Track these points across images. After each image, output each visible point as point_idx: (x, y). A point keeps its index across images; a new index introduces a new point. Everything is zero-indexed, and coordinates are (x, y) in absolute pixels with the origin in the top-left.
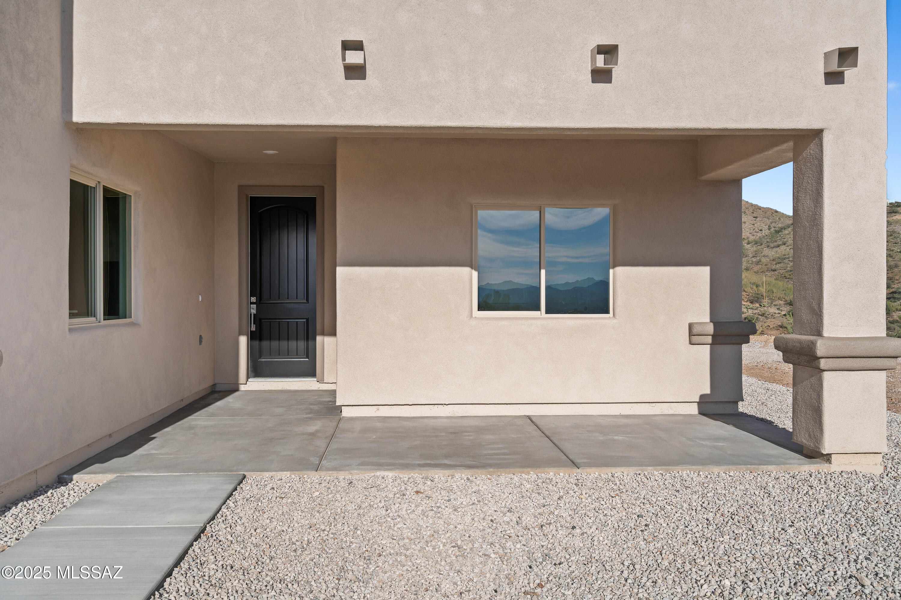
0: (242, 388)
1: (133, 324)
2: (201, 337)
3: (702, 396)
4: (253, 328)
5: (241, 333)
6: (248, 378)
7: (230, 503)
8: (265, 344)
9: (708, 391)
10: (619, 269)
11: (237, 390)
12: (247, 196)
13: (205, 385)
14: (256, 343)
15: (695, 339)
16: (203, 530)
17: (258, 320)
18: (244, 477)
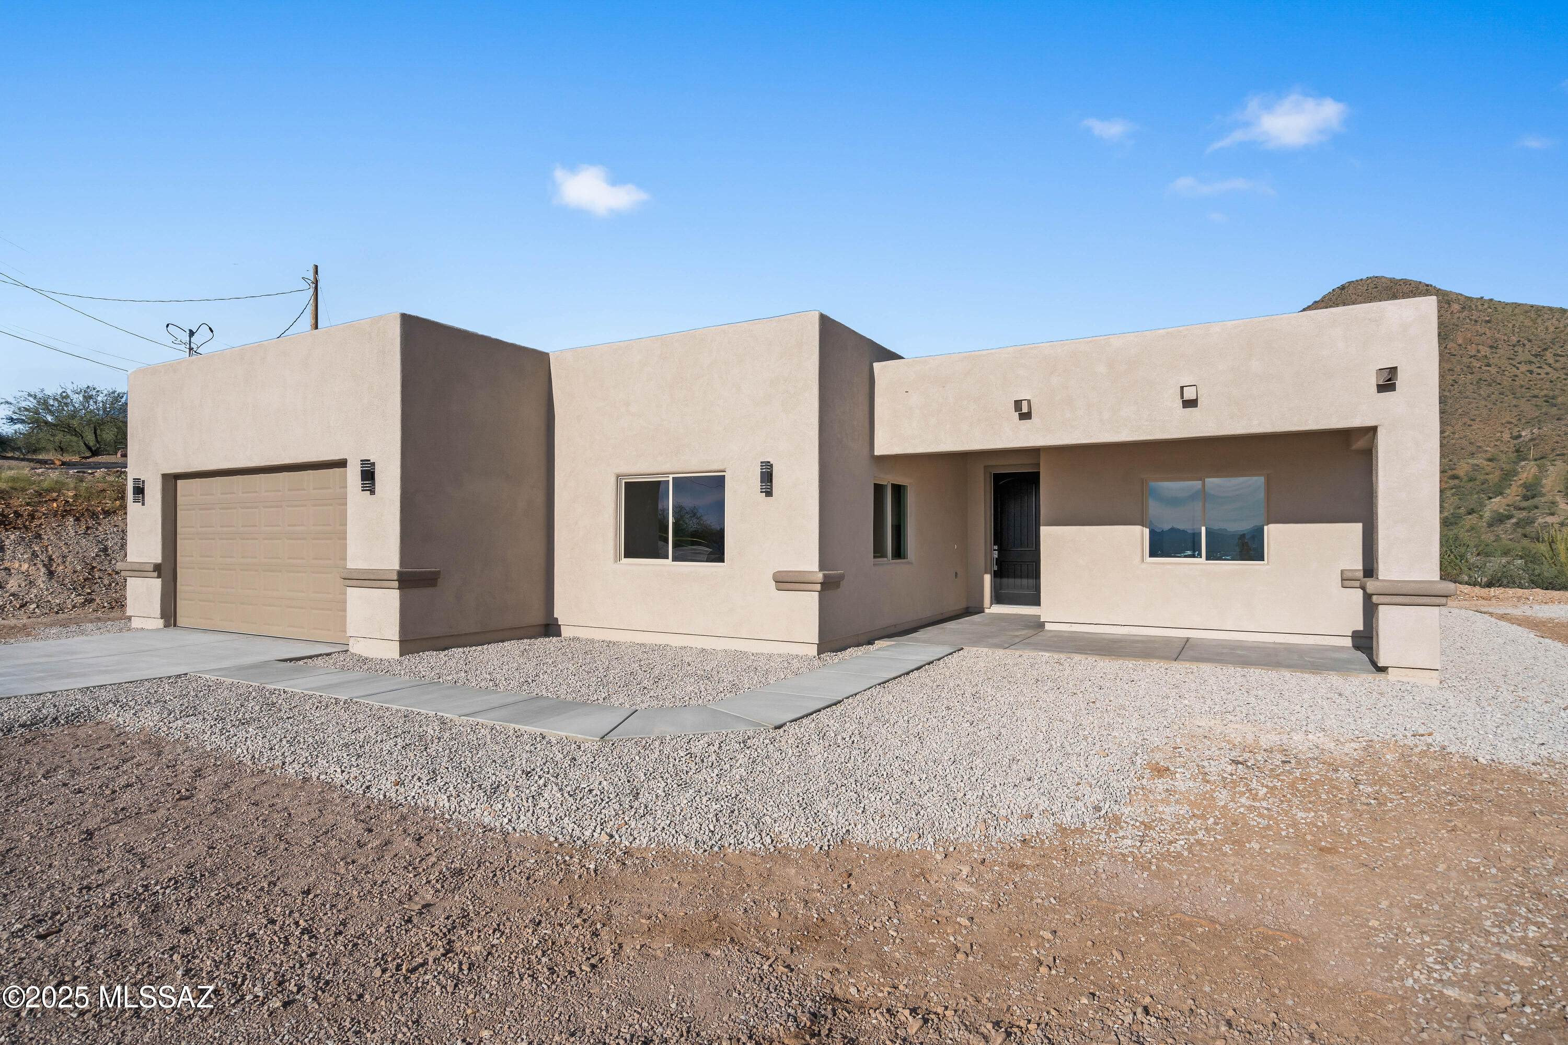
0: (987, 611)
1: (909, 563)
2: (956, 573)
3: (1354, 632)
4: (996, 569)
5: (986, 573)
6: (991, 605)
7: (950, 657)
8: (1005, 580)
9: (1361, 628)
10: (1272, 526)
11: (983, 612)
12: (991, 473)
13: (962, 605)
14: (998, 580)
15: (1347, 583)
16: (932, 662)
17: (999, 562)
18: (962, 649)
